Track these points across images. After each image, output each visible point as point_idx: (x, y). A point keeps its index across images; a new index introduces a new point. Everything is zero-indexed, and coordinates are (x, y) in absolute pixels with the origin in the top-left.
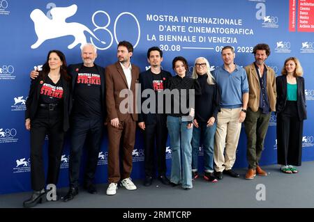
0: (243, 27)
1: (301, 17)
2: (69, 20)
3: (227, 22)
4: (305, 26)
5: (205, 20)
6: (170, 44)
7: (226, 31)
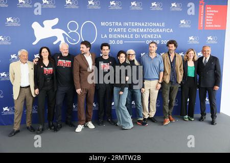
0: (166, 27)
1: (207, 20)
2: (54, 27)
3: (154, 24)
4: (210, 26)
5: (140, 24)
6: (116, 40)
7: (154, 30)
